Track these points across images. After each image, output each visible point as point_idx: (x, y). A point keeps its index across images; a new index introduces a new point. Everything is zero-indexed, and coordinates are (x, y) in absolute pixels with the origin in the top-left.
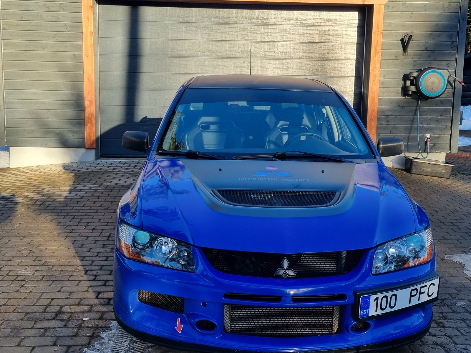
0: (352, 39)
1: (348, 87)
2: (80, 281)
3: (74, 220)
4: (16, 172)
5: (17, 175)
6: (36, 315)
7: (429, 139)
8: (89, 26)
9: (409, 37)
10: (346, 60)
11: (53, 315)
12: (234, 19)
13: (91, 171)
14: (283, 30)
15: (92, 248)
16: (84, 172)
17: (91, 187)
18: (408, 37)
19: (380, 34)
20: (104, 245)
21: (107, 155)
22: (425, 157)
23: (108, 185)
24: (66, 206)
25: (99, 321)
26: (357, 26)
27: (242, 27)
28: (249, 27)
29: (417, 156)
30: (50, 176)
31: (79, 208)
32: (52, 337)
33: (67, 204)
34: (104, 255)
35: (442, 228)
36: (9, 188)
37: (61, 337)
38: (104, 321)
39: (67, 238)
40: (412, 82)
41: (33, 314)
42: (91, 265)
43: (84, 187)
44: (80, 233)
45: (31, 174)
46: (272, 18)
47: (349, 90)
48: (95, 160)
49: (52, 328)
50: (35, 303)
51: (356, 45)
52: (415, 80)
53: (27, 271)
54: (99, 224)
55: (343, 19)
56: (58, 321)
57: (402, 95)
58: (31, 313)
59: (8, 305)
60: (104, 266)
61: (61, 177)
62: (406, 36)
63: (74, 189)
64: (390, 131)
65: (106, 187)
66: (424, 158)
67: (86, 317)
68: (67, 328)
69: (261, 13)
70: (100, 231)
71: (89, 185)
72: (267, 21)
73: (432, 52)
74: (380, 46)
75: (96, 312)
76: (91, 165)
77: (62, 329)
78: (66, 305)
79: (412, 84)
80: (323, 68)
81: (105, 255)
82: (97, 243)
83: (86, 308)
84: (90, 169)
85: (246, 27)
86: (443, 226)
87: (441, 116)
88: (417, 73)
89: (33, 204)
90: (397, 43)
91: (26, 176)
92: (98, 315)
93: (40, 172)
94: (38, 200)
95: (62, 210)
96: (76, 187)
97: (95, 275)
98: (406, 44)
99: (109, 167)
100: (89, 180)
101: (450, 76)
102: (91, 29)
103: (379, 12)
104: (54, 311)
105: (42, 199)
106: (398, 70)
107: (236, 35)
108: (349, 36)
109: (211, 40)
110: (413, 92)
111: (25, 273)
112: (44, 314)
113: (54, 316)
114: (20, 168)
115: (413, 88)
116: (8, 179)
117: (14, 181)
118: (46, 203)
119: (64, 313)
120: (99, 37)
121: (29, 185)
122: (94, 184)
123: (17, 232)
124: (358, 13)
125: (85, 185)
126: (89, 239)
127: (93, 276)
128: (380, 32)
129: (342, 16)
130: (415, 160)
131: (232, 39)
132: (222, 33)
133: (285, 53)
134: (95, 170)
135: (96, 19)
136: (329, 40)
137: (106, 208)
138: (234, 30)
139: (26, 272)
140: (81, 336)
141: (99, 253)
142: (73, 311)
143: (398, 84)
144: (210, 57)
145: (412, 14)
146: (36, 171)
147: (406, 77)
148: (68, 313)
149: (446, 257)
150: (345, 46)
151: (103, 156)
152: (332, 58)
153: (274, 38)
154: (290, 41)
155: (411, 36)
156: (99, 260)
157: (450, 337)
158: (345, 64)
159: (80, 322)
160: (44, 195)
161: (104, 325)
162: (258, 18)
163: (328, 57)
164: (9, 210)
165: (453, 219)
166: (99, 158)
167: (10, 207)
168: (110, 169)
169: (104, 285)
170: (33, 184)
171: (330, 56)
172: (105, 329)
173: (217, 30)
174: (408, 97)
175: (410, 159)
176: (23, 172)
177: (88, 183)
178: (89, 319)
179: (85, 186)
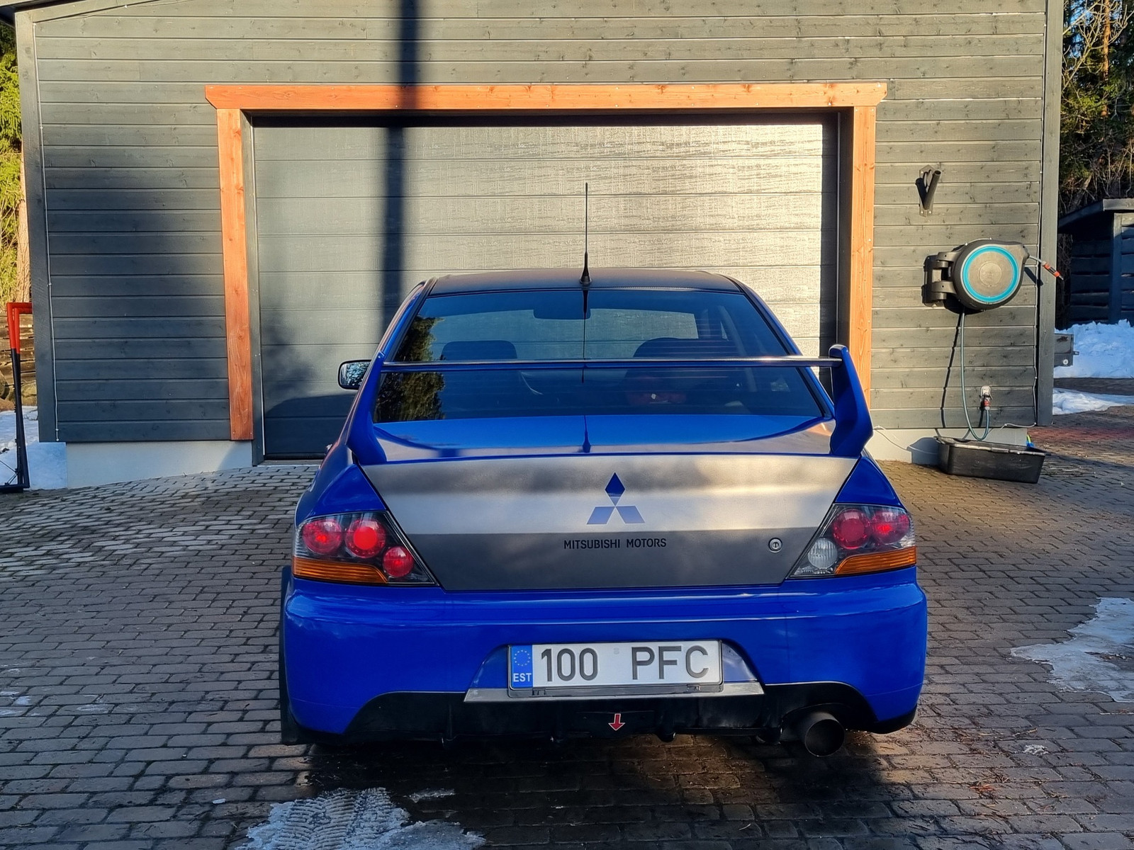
0: (809, 184)
1: (805, 287)
2: (210, 724)
3: (203, 596)
4: (79, 497)
5: (82, 504)
6: (113, 798)
7: (989, 396)
8: (235, 175)
9: (933, 175)
10: (799, 228)
11: (149, 796)
12: (550, 149)
13: (244, 491)
14: (659, 168)
15: (238, 655)
16: (229, 492)
17: (242, 525)
18: (931, 174)
19: (869, 171)
20: (266, 646)
21: (279, 455)
22: (981, 438)
23: (279, 520)
24: (186, 567)
25: (248, 804)
26: (821, 154)
27: (569, 164)
28: (583, 164)
29: (965, 437)
30: (153, 504)
31: (216, 570)
32: (146, 839)
33: (188, 563)
34: (265, 668)
35: (1009, 591)
36: (63, 531)
37: (164, 839)
38: (258, 804)
39: (186, 635)
40: (944, 271)
41: (106, 794)
42: (236, 689)
43: (227, 524)
44: (215, 623)
45: (113, 501)
46: (632, 144)
47: (806, 295)
48: (254, 466)
49: (144, 822)
50: (112, 773)
51: (821, 196)
52: (950, 268)
53: (95, 705)
54: (257, 602)
55: (788, 141)
56: (160, 807)
57: (924, 302)
58: (102, 792)
59: (53, 778)
60: (264, 691)
61: (178, 505)
62: (928, 173)
63: (205, 530)
64: (901, 382)
65: (275, 524)
66: (980, 440)
67: (219, 798)
68: (179, 820)
69: (607, 133)
70: (259, 617)
71: (238, 520)
72: (621, 150)
73: (986, 207)
74: (871, 197)
75: (241, 787)
76: (244, 477)
77: (168, 823)
78: (178, 775)
79: (945, 277)
80: (748, 249)
81: (267, 669)
82: (249, 642)
83: (220, 779)
84: (241, 487)
85: (576, 164)
86: (1012, 586)
87: (1012, 345)
88: (954, 253)
89: (115, 565)
90: (909, 188)
91: (102, 505)
92: (246, 793)
93: (131, 497)
94: (125, 555)
95: (177, 575)
96: (210, 526)
97: (243, 710)
98: (927, 189)
99: (282, 481)
100: (239, 509)
101: (1028, 257)
102: (238, 180)
103: (865, 123)
104: (152, 787)
105: (135, 553)
106: (912, 248)
107: (555, 182)
108: (804, 177)
109: (502, 195)
110: (948, 295)
111: (92, 709)
112: (130, 793)
113: (152, 797)
114: (90, 488)
115: (947, 287)
116: (63, 513)
117: (76, 516)
118: (142, 562)
119: (172, 790)
120: (256, 198)
121: (106, 524)
122: (250, 517)
123: (78, 624)
124: (821, 126)
125: (230, 521)
126: (233, 634)
127: (240, 712)
128: (869, 166)
129: (786, 134)
130: (959, 445)
131: (546, 191)
132: (525, 178)
133: (664, 218)
134: (252, 487)
135: (250, 160)
136: (759, 187)
137: (272, 567)
138: (550, 172)
139: (94, 709)
140: (207, 837)
141: (253, 663)
142: (190, 785)
143: (914, 279)
144: (500, 234)
145: (938, 124)
146: (123, 494)
147: (931, 263)
148: (181, 790)
149: (1013, 650)
150: (794, 199)
151: (270, 457)
152: (768, 227)
153: (639, 186)
154: (673, 191)
155: (939, 173)
156: (253, 678)
157: (1005, 818)
158: (798, 239)
159: (207, 808)
160: (138, 544)
161: (257, 813)
162: (601, 144)
163: (758, 225)
164: (61, 579)
165: (1035, 571)
166: (262, 462)
167: (65, 572)
168: (286, 485)
169: (263, 731)
170: (115, 522)
171: (764, 222)
172: (259, 820)
173: (513, 174)
174: (938, 306)
175: (947, 443)
176: (95, 497)
177: (237, 515)
178: (226, 803)
179: (228, 522)
